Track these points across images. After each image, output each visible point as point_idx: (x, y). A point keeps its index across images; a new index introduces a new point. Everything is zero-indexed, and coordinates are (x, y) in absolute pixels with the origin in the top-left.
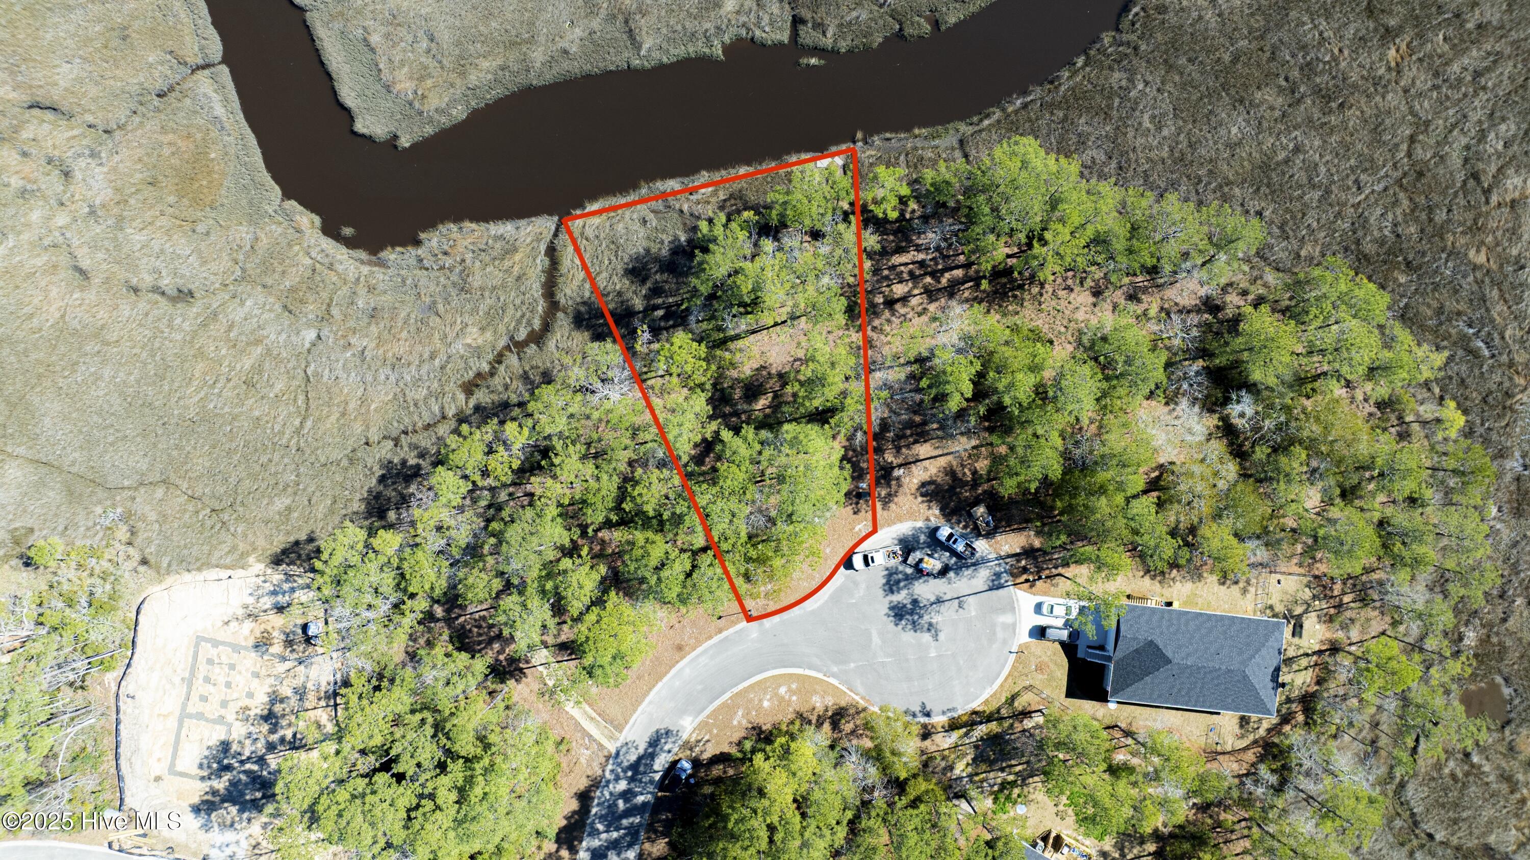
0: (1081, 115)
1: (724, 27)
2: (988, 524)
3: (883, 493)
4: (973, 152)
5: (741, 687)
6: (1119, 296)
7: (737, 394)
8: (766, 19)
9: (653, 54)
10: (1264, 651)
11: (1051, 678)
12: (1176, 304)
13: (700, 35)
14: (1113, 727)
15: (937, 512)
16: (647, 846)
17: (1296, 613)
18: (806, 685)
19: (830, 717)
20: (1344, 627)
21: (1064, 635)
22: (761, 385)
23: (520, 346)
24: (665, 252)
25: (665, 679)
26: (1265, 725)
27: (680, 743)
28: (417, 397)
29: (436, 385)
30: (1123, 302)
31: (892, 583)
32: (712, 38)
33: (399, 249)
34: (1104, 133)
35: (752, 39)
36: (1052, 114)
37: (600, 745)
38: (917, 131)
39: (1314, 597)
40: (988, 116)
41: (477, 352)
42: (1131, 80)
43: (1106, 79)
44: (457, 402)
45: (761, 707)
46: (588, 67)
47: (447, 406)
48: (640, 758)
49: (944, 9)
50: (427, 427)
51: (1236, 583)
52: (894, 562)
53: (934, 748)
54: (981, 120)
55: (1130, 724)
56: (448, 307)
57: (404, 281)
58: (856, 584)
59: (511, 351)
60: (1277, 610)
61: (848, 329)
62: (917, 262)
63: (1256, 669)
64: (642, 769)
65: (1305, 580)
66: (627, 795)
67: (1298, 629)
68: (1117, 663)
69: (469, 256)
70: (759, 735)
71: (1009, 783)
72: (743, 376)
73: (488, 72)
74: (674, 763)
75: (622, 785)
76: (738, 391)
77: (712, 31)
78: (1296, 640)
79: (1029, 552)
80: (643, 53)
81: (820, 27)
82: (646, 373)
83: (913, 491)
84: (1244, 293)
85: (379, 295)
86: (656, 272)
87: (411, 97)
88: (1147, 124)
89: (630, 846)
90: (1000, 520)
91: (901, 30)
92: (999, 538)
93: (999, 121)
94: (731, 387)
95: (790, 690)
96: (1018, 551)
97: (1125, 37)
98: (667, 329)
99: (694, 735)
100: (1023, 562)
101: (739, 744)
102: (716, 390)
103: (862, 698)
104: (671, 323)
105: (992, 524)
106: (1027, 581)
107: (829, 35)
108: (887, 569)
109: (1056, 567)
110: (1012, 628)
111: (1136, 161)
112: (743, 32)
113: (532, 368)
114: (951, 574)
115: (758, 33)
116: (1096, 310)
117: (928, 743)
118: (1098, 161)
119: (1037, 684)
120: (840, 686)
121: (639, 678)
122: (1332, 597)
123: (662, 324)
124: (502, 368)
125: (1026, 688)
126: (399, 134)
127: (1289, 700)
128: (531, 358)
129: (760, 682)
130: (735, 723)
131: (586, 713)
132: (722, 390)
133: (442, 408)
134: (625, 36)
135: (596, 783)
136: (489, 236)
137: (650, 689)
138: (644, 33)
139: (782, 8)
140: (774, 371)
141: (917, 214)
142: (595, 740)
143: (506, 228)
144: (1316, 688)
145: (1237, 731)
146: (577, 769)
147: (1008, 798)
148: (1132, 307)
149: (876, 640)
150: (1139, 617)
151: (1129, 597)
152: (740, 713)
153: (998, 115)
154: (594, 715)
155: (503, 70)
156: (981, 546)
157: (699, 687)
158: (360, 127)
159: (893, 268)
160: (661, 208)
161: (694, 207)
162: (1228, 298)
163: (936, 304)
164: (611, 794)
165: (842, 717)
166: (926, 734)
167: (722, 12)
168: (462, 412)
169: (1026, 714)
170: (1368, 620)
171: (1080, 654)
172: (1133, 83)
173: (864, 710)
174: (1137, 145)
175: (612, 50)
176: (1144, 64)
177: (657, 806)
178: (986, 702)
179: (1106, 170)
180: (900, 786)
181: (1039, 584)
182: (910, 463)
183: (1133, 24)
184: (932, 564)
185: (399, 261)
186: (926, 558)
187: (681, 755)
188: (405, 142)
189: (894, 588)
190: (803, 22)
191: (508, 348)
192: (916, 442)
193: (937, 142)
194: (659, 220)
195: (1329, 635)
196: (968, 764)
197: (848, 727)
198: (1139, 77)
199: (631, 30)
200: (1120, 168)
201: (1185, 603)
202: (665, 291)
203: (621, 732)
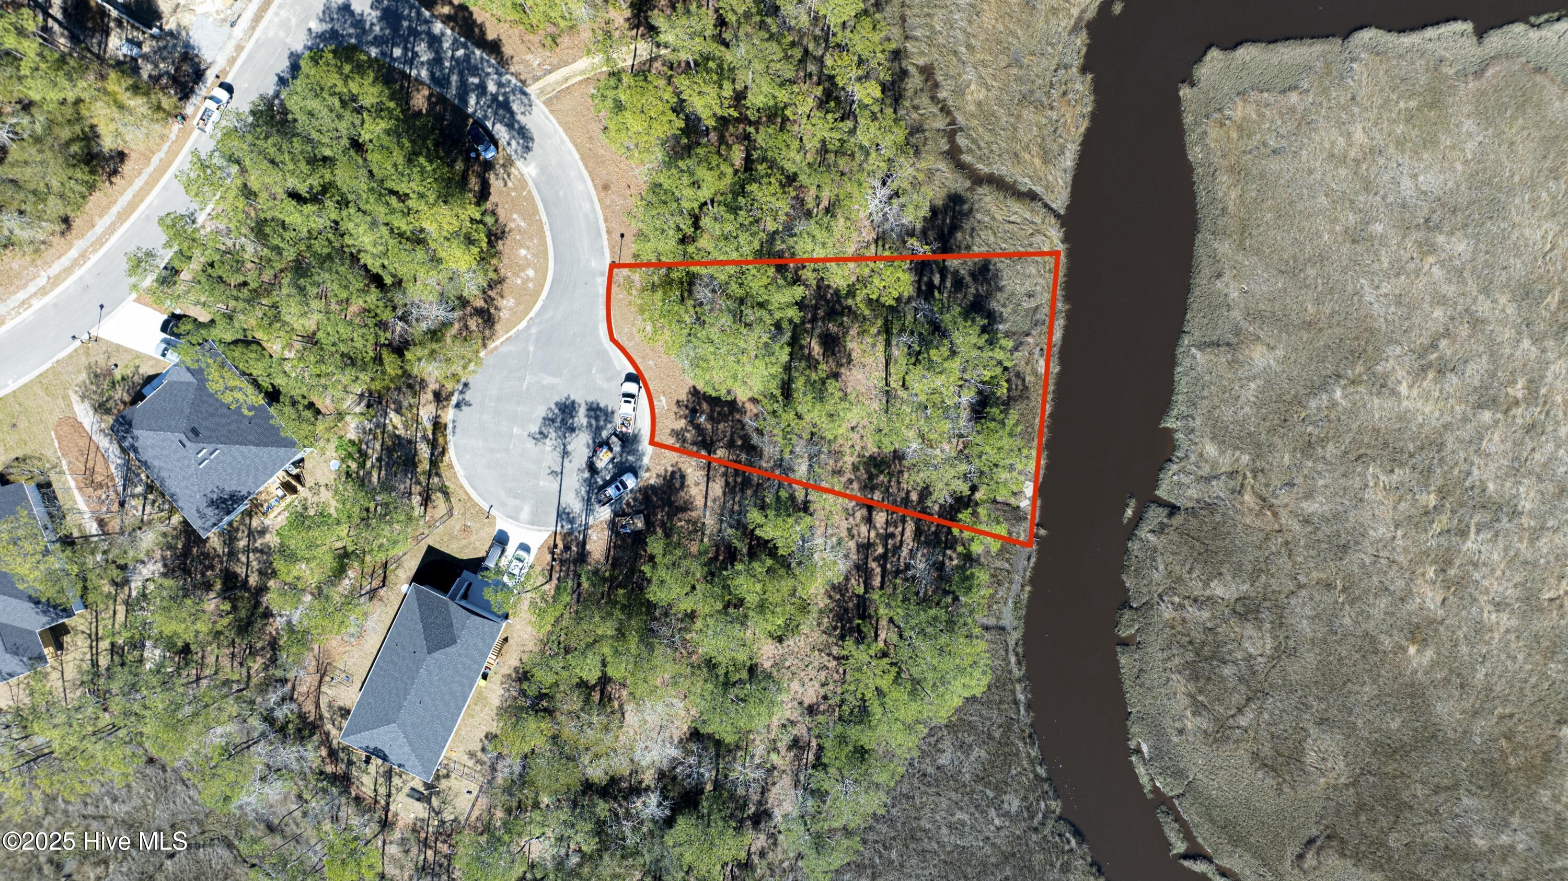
0: (989, 753)
1: (1191, 436)
2: (623, 527)
3: (688, 435)
4: (987, 636)
5: (548, 233)
6: (800, 731)
7: (832, 327)
8: (1184, 479)
9: (1188, 360)
10: (407, 749)
11: (452, 537)
12: (774, 784)
13: (1191, 411)
14: (384, 582)
15: (652, 482)
16: (426, 92)
17: (433, 799)
18: (528, 297)
19: (488, 310)
20: (403, 841)
21: (491, 564)
22: (833, 354)
23: (951, 135)
24: (994, 305)
25: (580, 163)
26: (334, 732)
27: (514, 157)
28: (936, 19)
29: (941, 41)
30: (795, 732)
31: (598, 413)
32: (1185, 422)
33: (1084, 50)
34: (964, 770)
35: (1171, 460)
36: (1000, 726)
37: (537, 80)
38: (1028, 588)
39: (443, 822)
40: (1019, 662)
41: (959, 92)
42: (1007, 814)
43: (1016, 791)
44: (918, 57)
45: (521, 246)
46: (1197, 292)
47: (917, 44)
48: (512, 113)
49: (1137, 656)
50: (903, 19)
51: (483, 750)
52: (618, 421)
53: (423, 401)
54: (1017, 655)
55: (381, 600)
56: (1012, 78)
57: (1052, 45)
58: (610, 379)
59: (949, 124)
60: (443, 781)
61: (859, 456)
62: (901, 545)
63: (393, 735)
64: (501, 112)
65: (462, 819)
66: (482, 89)
67: (417, 796)
68: (446, 603)
69: (1054, 115)
70: (495, 235)
71: (364, 461)
72: (848, 339)
73: (1225, 195)
74: (496, 143)
75: (492, 88)
76: (836, 329)
77: (1191, 424)
78: (406, 790)
79: (583, 556)
80: (1193, 350)
81: (1161, 530)
82: (883, 246)
83: (680, 465)
84: (762, 854)
85: (1046, 16)
86: (977, 290)
87: (1227, 112)
88: (959, 815)
89: (432, 75)
90: (623, 540)
91: (1131, 607)
92: (607, 533)
93: (1010, 672)
94: (841, 324)
95: (528, 279)
96: (588, 547)
97: (1050, 823)
98: (919, 282)
99: (516, 173)
100: (574, 548)
101: (493, 213)
102: (844, 308)
103: (496, 348)
104: (924, 288)
105: (622, 531)
106: (555, 546)
107: (1149, 535)
108: (613, 412)
109: (559, 579)
110: (514, 516)
111: (926, 793)
112: (1180, 454)
113: (926, 139)
114: (587, 475)
115: (1175, 467)
116: (795, 703)
117: (430, 396)
118: (939, 755)
119: (451, 522)
120: (515, 330)
121: (591, 138)
122: (437, 839)
123: (925, 279)
124: (935, 110)
125: (451, 509)
126: (1195, 89)
127: (350, 763)
128: (936, 142)
129: (547, 254)
130: (515, 216)
131: (575, 75)
132: (842, 314)
133: (917, 39)
134: (1214, 338)
135: (503, 62)
136: (1067, 141)
137: (576, 145)
138: (1212, 357)
139: (1191, 499)
140: (843, 370)
141: (947, 562)
142: (545, 75)
143: (1069, 160)
144: (353, 794)
145: (339, 703)
146: (523, 48)
147: (350, 455)
148: (786, 739)
149: (549, 380)
150: (484, 640)
151: (506, 640)
152: (522, 224)
153: (1017, 673)
154: (570, 83)
155: (1223, 209)
156: (604, 513)
157: (561, 193)
158: (1214, 53)
159: (904, 521)
160: (1038, 316)
161: (1027, 348)
162: (763, 837)
163: (854, 550)
164: (488, 74)
165: (485, 322)
166: (439, 397)
167: (1207, 440)
168: (907, 57)
169: (426, 501)
170: (402, 868)
171: (466, 574)
172: (1003, 816)
173: (485, 345)
174: (942, 799)
175: (1206, 321)
176: (1018, 832)
177: (460, 112)
178: (451, 466)
179: (928, 760)
180: (400, 349)
181: (549, 557)
182: (708, 471)
183: (1060, 835)
184: (604, 459)
185: (1072, 46)
186: (610, 455)
187: (501, 154)
188: (1185, 92)
189: (592, 413)
190: (1171, 515)
191: (953, 122)
192: (727, 484)
193: (1010, 604)
194: (1027, 310)
195: (401, 824)
196: (395, 427)
197: (473, 324)
198: (1007, 824)
199: (1219, 346)
200: (924, 775)
201: (480, 692)
202: (956, 292)
203: (544, 103)
